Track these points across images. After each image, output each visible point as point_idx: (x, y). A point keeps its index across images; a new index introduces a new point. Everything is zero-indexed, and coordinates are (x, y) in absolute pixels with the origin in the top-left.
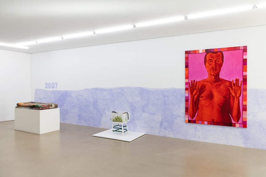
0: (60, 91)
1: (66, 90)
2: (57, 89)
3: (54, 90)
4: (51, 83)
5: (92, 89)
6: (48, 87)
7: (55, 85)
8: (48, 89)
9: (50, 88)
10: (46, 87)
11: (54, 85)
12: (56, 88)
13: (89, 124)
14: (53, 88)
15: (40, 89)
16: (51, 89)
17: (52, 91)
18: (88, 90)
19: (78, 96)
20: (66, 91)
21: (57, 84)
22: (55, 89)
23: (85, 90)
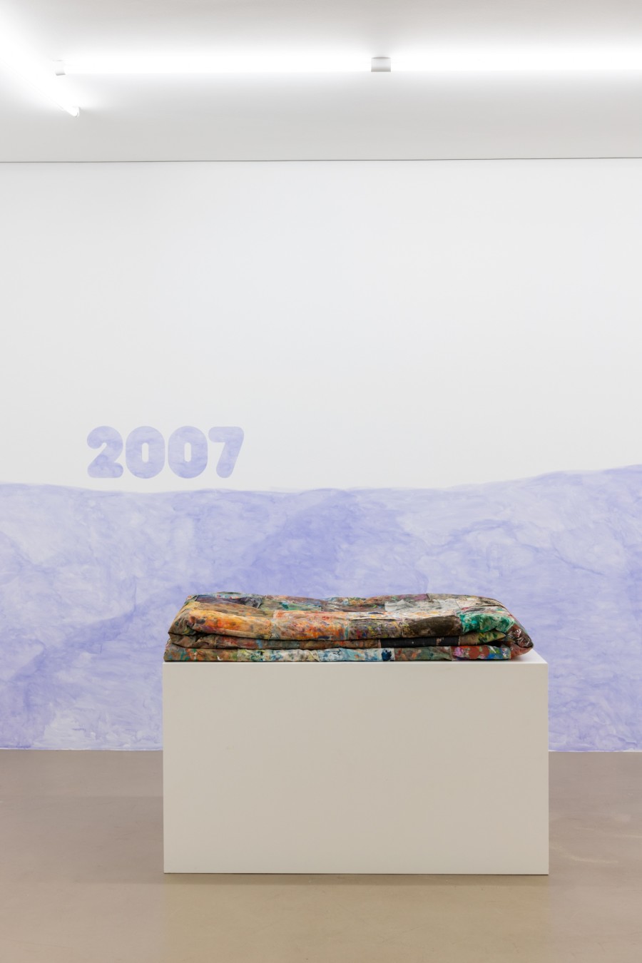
0: (272, 498)
1: (344, 485)
2: (236, 482)
3: (202, 493)
4: (166, 433)
5: (608, 472)
6: (122, 459)
7: (215, 451)
8: (128, 483)
9: (149, 471)
10: (103, 466)
11: (201, 447)
12: (225, 468)
13: (582, 737)
14: (188, 470)
15: (23, 487)
16: (168, 482)
17: (178, 500)
18: (576, 480)
19: (467, 532)
20: (346, 495)
21: (233, 440)
22: (209, 480)
23: (544, 480)
